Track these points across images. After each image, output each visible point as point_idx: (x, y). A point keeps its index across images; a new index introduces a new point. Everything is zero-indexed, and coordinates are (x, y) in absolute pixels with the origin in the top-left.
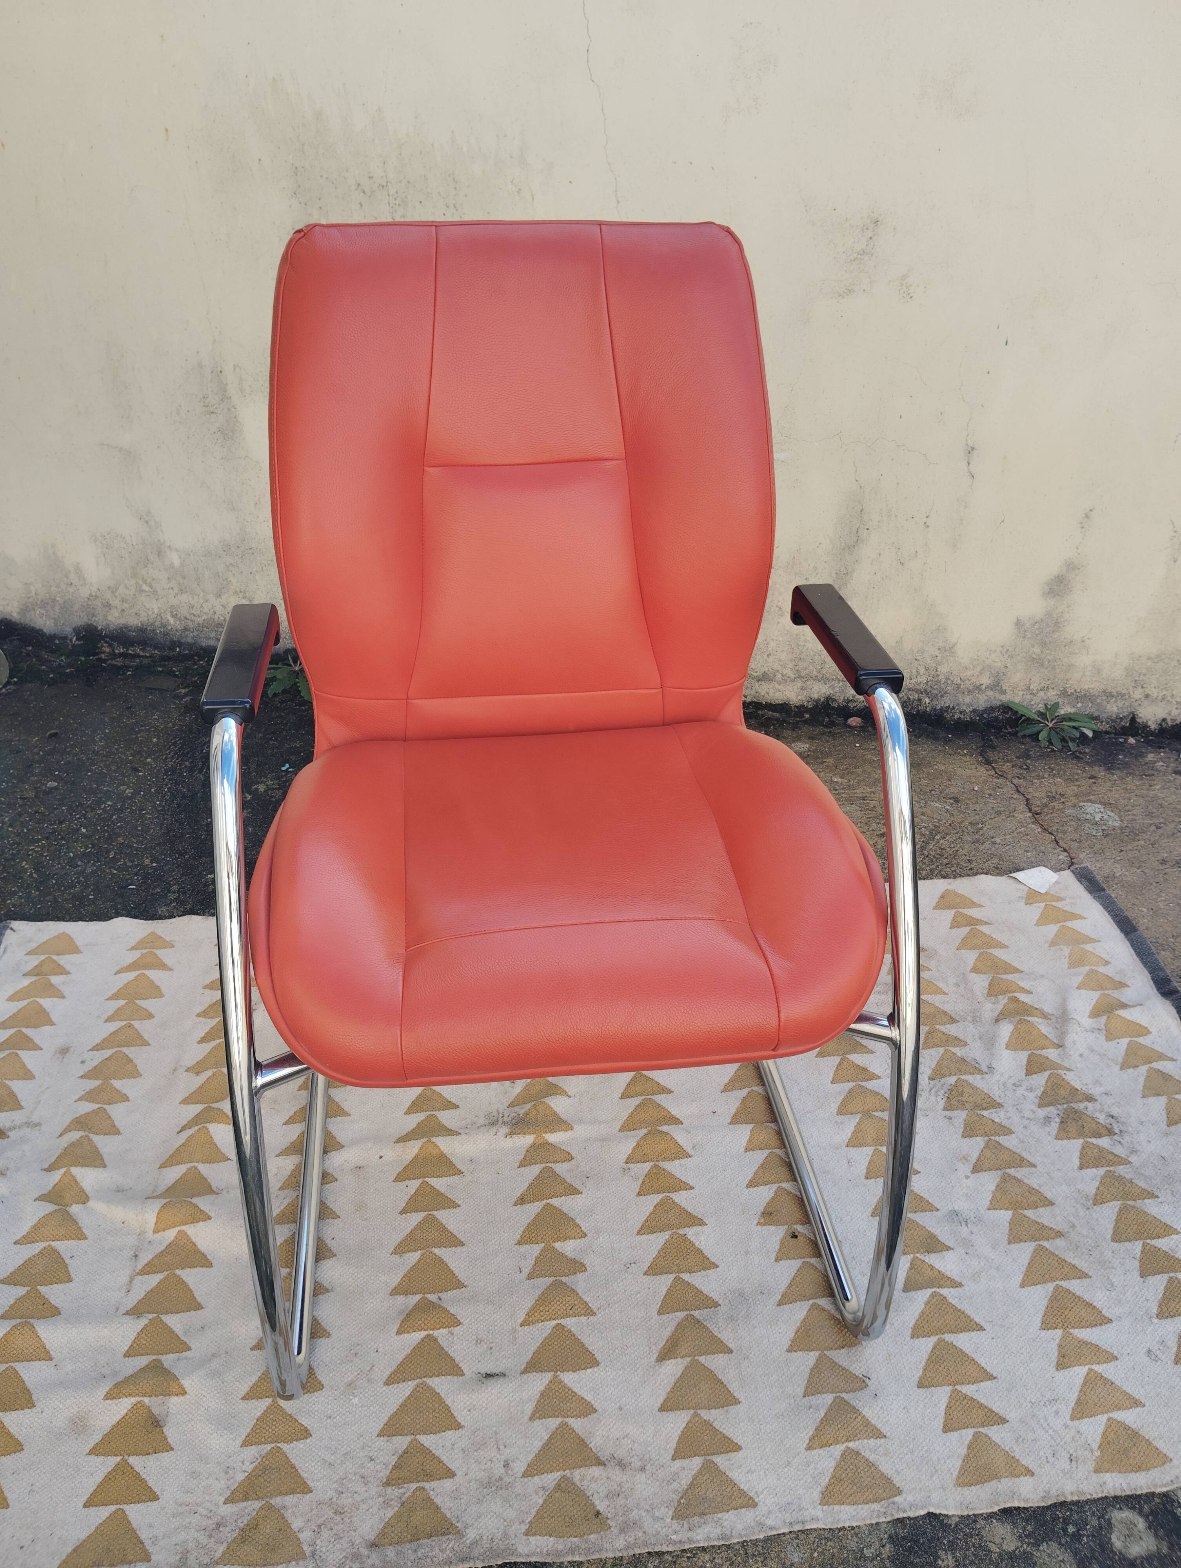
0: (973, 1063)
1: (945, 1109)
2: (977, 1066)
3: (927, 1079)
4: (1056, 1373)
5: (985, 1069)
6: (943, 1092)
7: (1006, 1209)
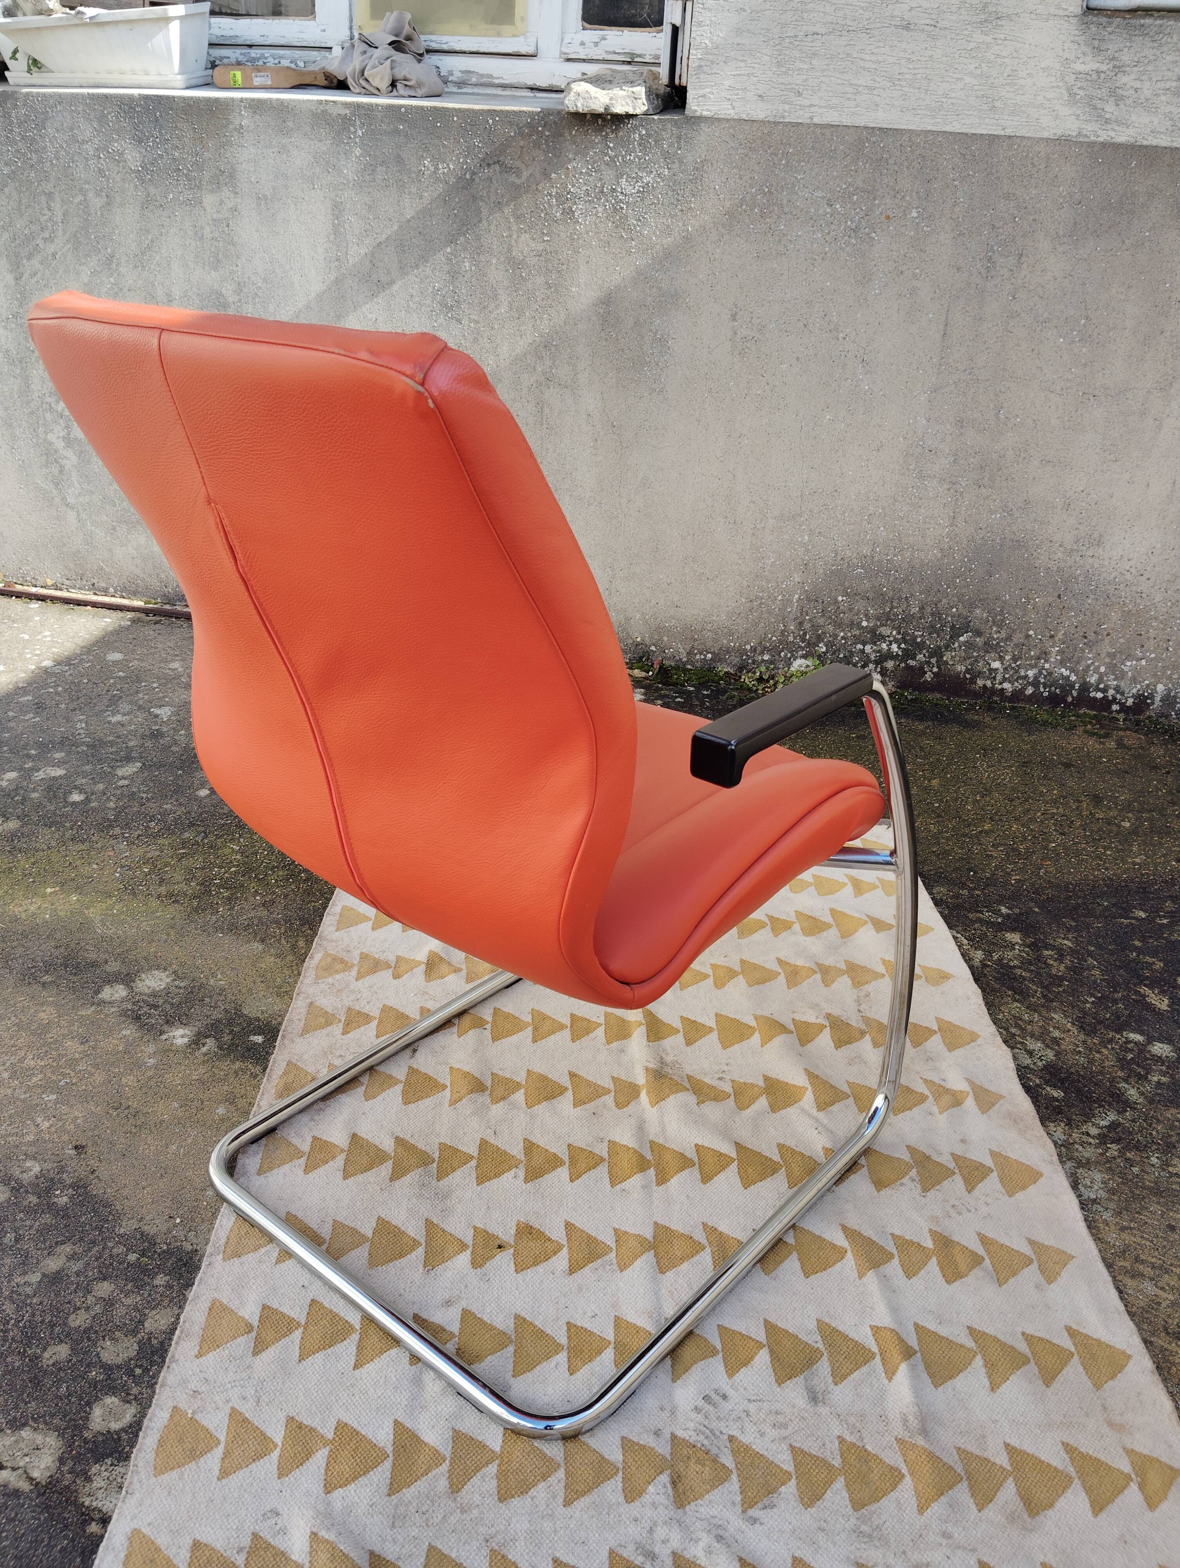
0: (766, 1501)
1: (674, 1437)
2: (760, 1505)
3: (730, 1433)
4: (285, 1414)
5: (751, 1512)
6: (706, 1442)
7: (502, 1447)
